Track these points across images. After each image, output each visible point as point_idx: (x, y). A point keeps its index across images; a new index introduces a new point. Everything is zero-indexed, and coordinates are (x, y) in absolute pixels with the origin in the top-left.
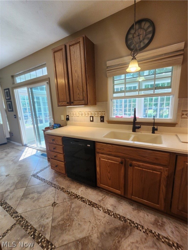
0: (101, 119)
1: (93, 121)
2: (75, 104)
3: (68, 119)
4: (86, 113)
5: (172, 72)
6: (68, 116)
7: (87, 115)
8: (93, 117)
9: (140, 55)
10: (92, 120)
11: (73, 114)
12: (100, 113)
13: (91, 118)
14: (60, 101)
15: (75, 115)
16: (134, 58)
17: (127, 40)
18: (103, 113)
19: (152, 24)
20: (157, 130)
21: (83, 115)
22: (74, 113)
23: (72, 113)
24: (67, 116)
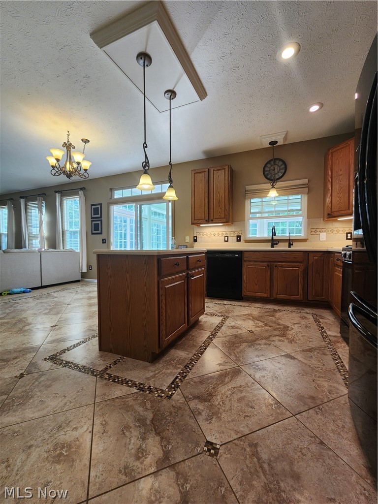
0: (237, 239)
1: (228, 241)
2: (214, 222)
3: (195, 241)
4: (220, 233)
5: (301, 198)
6: (196, 237)
7: (220, 235)
8: (228, 237)
9: (279, 184)
10: (226, 240)
11: (203, 235)
12: (236, 232)
13: (226, 238)
14: (196, 218)
15: (205, 236)
16: (273, 187)
17: (264, 171)
18: (240, 232)
19: (284, 163)
20: (292, 245)
21: (216, 235)
22: (205, 233)
23: (201, 234)
24: (194, 237)
